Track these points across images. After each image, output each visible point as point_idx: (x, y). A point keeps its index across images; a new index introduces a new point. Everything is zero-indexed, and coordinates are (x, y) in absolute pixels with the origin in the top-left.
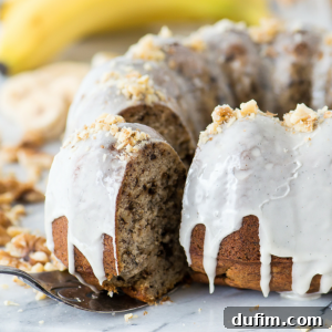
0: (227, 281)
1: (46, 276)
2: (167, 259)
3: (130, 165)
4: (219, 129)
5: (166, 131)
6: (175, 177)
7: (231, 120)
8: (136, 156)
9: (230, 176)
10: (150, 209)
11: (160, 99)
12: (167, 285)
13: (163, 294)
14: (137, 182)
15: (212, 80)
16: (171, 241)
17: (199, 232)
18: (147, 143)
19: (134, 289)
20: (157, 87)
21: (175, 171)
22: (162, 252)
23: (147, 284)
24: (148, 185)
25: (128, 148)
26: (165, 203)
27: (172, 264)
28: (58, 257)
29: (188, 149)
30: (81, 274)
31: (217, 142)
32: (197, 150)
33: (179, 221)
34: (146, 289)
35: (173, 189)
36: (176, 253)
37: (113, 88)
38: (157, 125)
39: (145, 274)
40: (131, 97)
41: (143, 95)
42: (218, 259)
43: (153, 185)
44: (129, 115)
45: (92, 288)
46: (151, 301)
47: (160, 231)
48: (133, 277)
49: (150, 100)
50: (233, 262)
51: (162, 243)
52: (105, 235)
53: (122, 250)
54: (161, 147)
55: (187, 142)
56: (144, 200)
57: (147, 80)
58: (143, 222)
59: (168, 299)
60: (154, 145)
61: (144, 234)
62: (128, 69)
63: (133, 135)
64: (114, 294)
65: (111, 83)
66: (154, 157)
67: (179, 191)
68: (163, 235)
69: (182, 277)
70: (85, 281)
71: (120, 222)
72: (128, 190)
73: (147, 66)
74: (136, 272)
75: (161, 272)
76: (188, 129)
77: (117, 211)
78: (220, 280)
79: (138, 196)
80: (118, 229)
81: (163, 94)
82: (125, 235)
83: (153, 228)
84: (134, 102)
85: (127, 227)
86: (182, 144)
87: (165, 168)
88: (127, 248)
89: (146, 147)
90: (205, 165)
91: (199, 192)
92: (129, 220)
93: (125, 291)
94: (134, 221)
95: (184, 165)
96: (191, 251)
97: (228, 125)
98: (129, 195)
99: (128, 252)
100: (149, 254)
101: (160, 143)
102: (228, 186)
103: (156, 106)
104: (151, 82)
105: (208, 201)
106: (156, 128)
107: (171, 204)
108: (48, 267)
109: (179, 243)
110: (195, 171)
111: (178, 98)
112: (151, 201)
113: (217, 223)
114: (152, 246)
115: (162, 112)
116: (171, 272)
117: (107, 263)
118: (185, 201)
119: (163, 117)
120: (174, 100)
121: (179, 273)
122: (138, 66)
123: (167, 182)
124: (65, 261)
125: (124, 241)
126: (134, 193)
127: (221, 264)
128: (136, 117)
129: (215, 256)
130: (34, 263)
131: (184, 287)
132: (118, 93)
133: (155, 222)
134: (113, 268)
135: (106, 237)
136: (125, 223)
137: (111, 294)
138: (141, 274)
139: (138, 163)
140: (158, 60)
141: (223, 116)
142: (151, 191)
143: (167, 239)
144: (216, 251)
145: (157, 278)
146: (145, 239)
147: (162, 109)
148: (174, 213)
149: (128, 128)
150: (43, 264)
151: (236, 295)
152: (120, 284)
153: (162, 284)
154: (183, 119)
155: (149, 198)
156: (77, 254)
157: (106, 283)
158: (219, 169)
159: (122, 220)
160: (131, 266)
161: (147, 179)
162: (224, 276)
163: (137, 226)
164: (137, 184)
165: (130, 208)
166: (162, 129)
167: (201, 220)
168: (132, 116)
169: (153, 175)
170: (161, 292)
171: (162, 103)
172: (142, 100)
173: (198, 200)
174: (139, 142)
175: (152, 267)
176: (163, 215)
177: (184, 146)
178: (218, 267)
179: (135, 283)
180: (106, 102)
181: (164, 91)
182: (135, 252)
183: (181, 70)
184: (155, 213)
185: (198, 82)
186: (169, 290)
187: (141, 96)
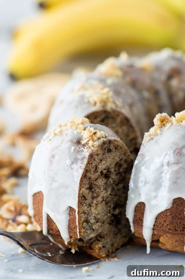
0: (160, 245)
1: (27, 235)
2: (116, 226)
3: (91, 156)
4: (158, 132)
5: (120, 130)
6: (125, 166)
7: (168, 125)
8: (96, 149)
9: (166, 168)
10: (105, 189)
11: (117, 106)
12: (116, 245)
13: (112, 253)
14: (96, 169)
15: (156, 93)
16: (120, 213)
17: (140, 208)
18: (105, 139)
19: (91, 248)
20: (115, 97)
21: (125, 161)
22: (112, 221)
23: (100, 245)
24: (105, 172)
25: (91, 143)
26: (117, 185)
27: (120, 231)
28: (36, 221)
29: (136, 144)
30: (52, 235)
31: (156, 142)
32: (142, 147)
33: (126, 198)
34: (100, 248)
35: (123, 174)
36: (123, 222)
37: (82, 97)
38: (114, 125)
39: (99, 237)
40: (95, 104)
41: (104, 103)
42: (153, 229)
43: (108, 171)
44: (93, 117)
45: (60, 246)
46: (103, 258)
47: (112, 205)
48: (91, 239)
49: (110, 106)
50: (165, 232)
51: (113, 215)
52: (70, 207)
53: (83, 219)
54: (116, 143)
55: (135, 138)
56: (101, 182)
57: (108, 92)
58: (100, 199)
59: (115, 256)
60: (110, 142)
61: (100, 208)
62: (95, 83)
63: (95, 133)
64: (76, 251)
65: (82, 93)
66: (109, 151)
67: (127, 176)
68: (114, 208)
69: (127, 239)
70: (55, 240)
71: (82, 198)
72: (89, 175)
73: (109, 81)
74: (93, 235)
75: (112, 236)
76: (137, 129)
77: (80, 190)
78: (154, 244)
79: (96, 179)
80: (80, 203)
81: (119, 103)
82: (85, 208)
83: (106, 204)
84: (97, 108)
85: (87, 202)
86: (132, 140)
87: (117, 159)
88: (87, 218)
89: (104, 143)
90: (147, 158)
91: (142, 178)
92: (89, 197)
93: (84, 249)
94: (93, 198)
95: (132, 157)
96: (134, 222)
97: (165, 129)
98: (90, 178)
99: (87, 221)
100: (103, 223)
101: (115, 140)
102: (163, 175)
103: (114, 111)
104: (111, 94)
105: (148, 186)
106: (112, 128)
107: (121, 186)
108: (30, 228)
109: (125, 215)
110: (139, 162)
111: (131, 106)
112: (106, 183)
113: (154, 202)
114: (106, 217)
115: (118, 115)
116: (119, 236)
117: (71, 229)
118: (131, 184)
119: (119, 120)
120: (127, 108)
121: (125, 237)
122: (102, 81)
123: (119, 169)
124: (41, 224)
125: (84, 213)
126: (93, 176)
127: (156, 233)
128: (99, 119)
129: (152, 226)
130: (19, 224)
131: (128, 247)
132: (86, 100)
133: (109, 199)
134: (76, 233)
135: (71, 209)
136: (86, 199)
137: (73, 251)
138: (96, 237)
139: (97, 155)
140: (117, 77)
141: (162, 122)
142: (107, 176)
143: (117, 211)
144: (153, 223)
145: (108, 241)
146: (100, 212)
147: (118, 114)
148: (123, 193)
149: (91, 128)
150: (26, 224)
151: (166, 255)
152: (80, 244)
153: (112, 245)
154: (133, 122)
155: (104, 181)
156: (49, 220)
157: (70, 243)
158: (157, 161)
159: (84, 197)
160: (89, 232)
161: (104, 167)
162: (158, 241)
163: (95, 202)
164: (96, 171)
165: (90, 188)
166: (118, 128)
167: (142, 200)
168: (96, 118)
169: (108, 164)
170: (110, 251)
171: (118, 109)
172: (104, 106)
173: (141, 185)
174: (99, 138)
175: (105, 233)
176: (114, 193)
177: (134, 142)
178: (153, 235)
179: (92, 243)
180: (77, 107)
181: (121, 100)
182: (92, 221)
183: (134, 84)
184: (109, 193)
185: (146, 94)
186: (117, 249)
187: (103, 104)
